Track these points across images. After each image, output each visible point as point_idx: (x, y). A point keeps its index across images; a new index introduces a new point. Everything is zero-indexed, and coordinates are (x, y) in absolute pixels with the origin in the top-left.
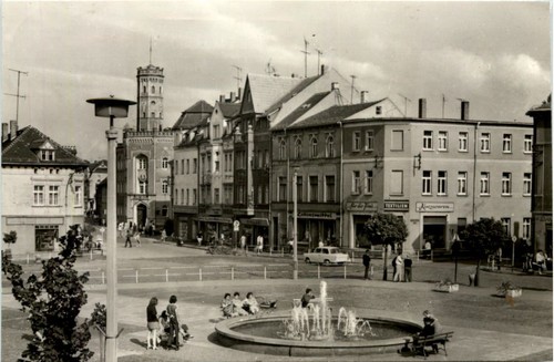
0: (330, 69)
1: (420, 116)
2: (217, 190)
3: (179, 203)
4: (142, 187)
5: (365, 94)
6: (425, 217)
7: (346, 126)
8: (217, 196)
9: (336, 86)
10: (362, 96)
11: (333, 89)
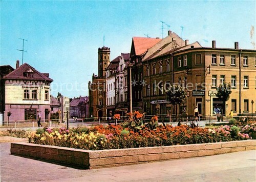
0: (172, 32)
1: (213, 47)
2: (122, 95)
3: (109, 105)
4: (100, 102)
5: (187, 41)
6: (213, 98)
7: (175, 55)
8: (122, 98)
9: (174, 39)
10: (186, 42)
11: (173, 41)
